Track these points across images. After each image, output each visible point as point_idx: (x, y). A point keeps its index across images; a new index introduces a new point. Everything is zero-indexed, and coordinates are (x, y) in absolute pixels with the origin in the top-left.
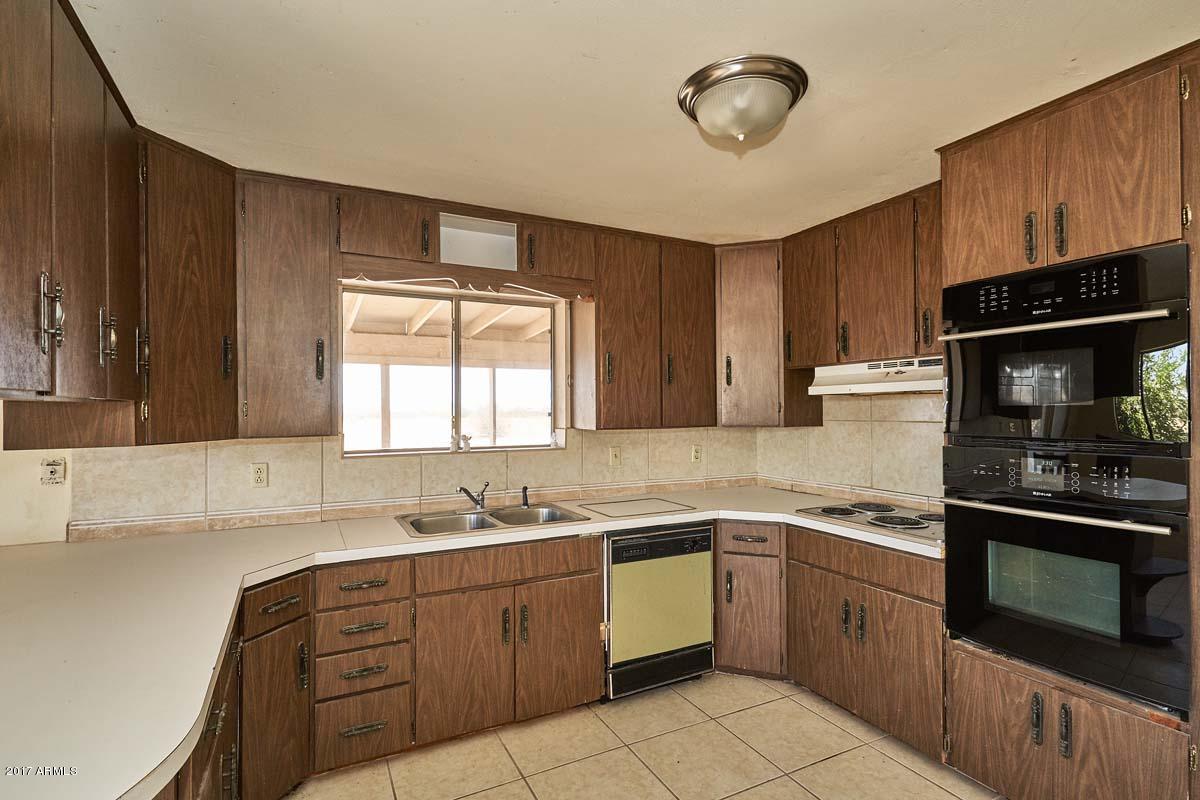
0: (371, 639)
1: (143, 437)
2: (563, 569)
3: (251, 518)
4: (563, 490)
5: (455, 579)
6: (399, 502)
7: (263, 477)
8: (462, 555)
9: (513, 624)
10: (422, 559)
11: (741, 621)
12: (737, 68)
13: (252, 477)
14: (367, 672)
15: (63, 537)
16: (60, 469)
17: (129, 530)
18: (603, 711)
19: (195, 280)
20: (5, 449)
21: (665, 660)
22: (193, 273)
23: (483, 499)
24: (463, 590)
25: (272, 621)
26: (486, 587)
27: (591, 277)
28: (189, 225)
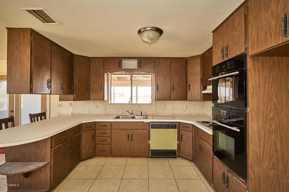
0: (104, 135)
1: (74, 100)
2: (140, 128)
3: (95, 114)
4: (151, 113)
5: (119, 127)
6: (118, 113)
7: (97, 107)
8: (120, 123)
9: (130, 137)
10: (113, 123)
11: (184, 146)
12: (149, 29)
13: (95, 107)
14: (103, 141)
15: (71, 114)
16: (71, 104)
17: (79, 114)
18: (149, 159)
19: (83, 76)
20: (59, 101)
21: (164, 151)
22: (82, 75)
23: (133, 114)
24: (121, 129)
25: (87, 129)
26: (124, 129)
27: (154, 68)
28: (82, 67)
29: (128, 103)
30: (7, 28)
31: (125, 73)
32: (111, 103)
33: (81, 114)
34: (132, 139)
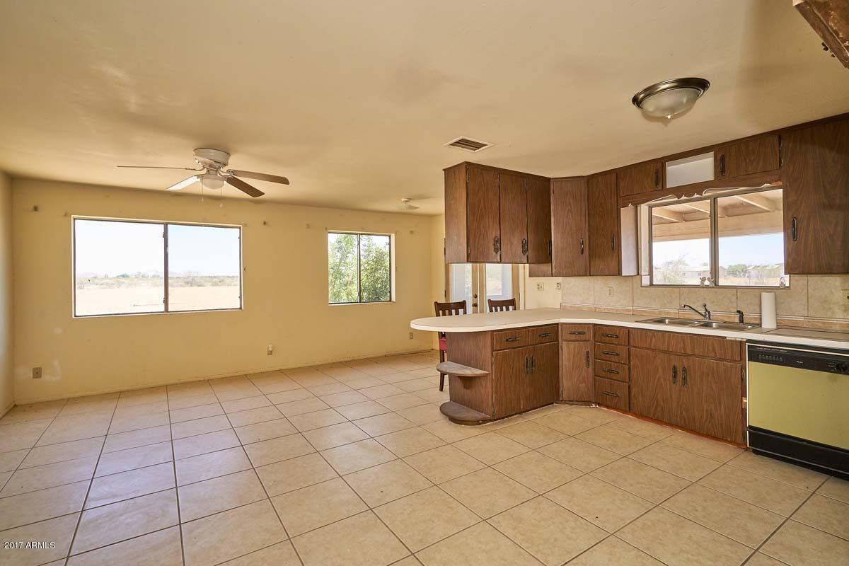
0: (613, 358)
2: (712, 354)
3: (607, 309)
5: (648, 343)
6: (667, 310)
7: (611, 293)
8: (651, 333)
9: (679, 375)
10: (634, 333)
13: (608, 292)
14: (610, 371)
15: (559, 307)
16: (559, 285)
18: (746, 454)
19: (570, 221)
23: (710, 315)
24: (652, 350)
25: (573, 337)
26: (665, 352)
27: (778, 167)
28: (570, 203)
29: (700, 284)
30: (444, 170)
31: (676, 199)
32: (651, 284)
33: (579, 308)
34: (684, 379)
